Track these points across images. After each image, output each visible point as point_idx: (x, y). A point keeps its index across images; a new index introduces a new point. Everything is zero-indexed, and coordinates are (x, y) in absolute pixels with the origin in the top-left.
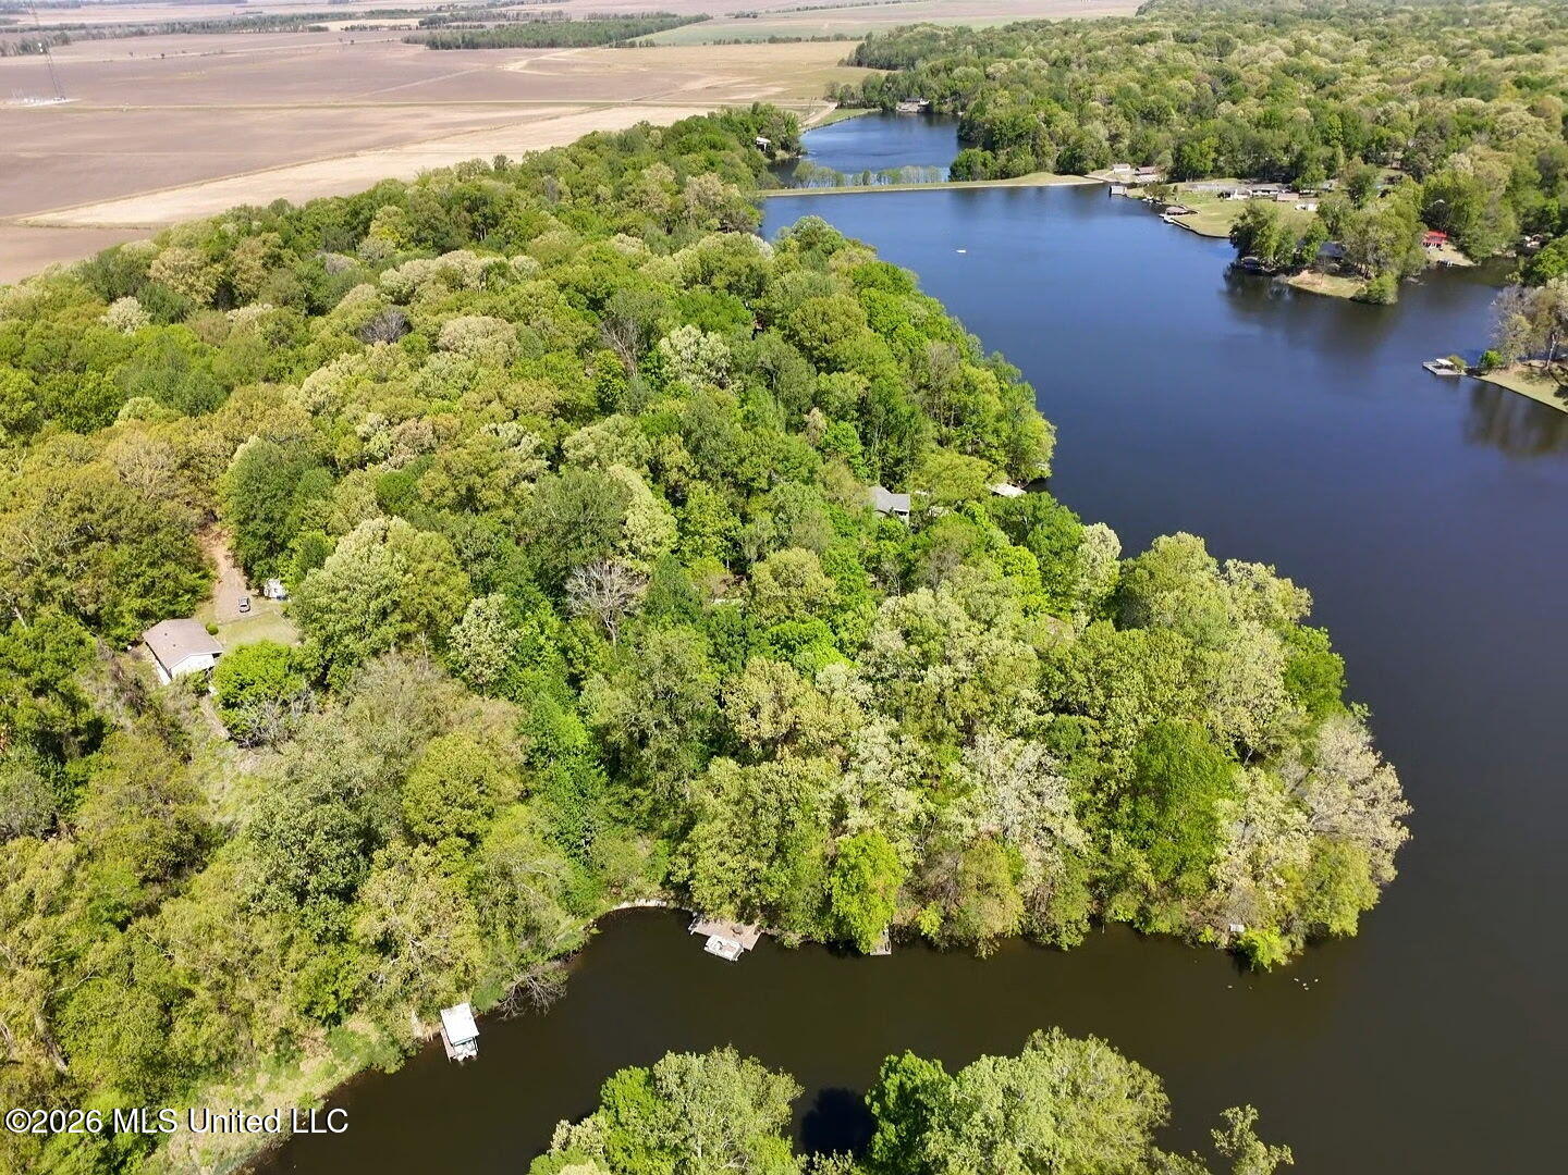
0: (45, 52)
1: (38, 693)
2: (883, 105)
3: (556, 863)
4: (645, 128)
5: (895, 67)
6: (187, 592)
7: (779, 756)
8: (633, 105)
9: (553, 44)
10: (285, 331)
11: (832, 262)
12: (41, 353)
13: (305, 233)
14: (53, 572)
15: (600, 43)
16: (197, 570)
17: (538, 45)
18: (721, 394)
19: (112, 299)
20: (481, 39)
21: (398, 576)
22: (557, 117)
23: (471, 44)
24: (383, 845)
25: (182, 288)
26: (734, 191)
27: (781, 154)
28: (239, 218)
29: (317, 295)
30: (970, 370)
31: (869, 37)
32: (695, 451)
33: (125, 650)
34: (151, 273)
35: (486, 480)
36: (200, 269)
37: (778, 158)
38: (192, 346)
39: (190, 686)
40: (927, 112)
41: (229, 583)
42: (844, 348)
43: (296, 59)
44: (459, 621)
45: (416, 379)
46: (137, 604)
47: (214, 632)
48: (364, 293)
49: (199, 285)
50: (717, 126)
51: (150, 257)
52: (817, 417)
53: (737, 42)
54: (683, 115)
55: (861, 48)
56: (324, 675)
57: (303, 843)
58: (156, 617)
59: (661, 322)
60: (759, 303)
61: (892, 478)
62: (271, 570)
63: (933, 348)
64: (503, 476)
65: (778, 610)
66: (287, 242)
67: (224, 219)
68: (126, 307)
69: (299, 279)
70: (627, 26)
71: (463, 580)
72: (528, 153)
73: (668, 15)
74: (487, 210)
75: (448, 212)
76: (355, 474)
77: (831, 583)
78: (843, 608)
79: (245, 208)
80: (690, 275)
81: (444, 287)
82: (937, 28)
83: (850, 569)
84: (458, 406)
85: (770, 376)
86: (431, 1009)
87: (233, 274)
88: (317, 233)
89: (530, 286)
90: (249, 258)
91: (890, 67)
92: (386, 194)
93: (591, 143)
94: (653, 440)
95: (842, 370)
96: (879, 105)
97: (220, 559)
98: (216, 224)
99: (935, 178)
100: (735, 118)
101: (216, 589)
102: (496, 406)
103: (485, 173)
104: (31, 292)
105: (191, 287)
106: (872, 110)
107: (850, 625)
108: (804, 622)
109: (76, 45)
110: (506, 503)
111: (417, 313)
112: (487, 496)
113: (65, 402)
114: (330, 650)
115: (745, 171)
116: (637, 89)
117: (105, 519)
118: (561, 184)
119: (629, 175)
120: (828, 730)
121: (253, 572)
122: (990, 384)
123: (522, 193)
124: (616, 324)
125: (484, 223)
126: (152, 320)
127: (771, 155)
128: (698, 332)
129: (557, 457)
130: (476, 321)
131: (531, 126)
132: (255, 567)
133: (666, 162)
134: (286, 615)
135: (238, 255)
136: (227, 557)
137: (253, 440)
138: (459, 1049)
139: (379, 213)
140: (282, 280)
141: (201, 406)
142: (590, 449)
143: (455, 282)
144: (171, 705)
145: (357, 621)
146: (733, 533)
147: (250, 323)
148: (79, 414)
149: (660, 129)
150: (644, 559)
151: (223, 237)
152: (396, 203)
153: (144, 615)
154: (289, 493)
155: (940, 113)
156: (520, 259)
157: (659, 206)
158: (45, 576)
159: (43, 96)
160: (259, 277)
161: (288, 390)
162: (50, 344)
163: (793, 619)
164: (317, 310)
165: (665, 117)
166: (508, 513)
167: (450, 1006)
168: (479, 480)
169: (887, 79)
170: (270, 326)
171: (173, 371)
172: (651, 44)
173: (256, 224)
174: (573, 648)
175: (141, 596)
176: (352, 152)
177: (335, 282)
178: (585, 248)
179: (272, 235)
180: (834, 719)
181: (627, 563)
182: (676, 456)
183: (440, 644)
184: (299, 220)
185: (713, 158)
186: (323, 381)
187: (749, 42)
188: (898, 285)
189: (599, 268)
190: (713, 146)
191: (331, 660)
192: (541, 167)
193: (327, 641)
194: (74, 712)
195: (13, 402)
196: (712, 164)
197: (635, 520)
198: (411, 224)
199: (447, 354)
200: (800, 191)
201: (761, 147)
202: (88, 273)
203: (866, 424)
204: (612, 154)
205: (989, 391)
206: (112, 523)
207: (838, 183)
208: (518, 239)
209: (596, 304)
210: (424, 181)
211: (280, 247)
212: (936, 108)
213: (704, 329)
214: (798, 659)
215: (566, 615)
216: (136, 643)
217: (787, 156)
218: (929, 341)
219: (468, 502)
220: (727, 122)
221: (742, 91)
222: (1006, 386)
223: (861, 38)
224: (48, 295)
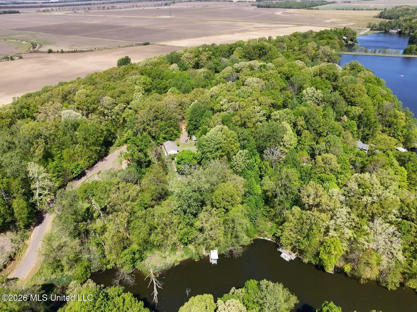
0: (170, 5)
1: (140, 151)
2: (385, 30)
3: (246, 222)
4: (311, 32)
5: (392, 19)
6: (175, 135)
7: (313, 210)
8: (309, 25)
9: (290, 8)
10: (209, 76)
11: (359, 74)
12: (155, 74)
13: (218, 52)
14: (148, 125)
15: (303, 8)
16: (178, 130)
17: (286, 8)
18: (318, 107)
19: (172, 63)
20: (271, 6)
21: (223, 140)
22: (288, 27)
23: (268, 7)
24: (206, 206)
25: (187, 63)
26: (334, 51)
27: (350, 42)
28: (203, 47)
29: (218, 68)
30: (397, 111)
31: (385, 9)
32: (307, 122)
33: (159, 146)
34: (181, 58)
35: (249, 120)
36: (192, 58)
37: (349, 43)
38: (187, 77)
39: (171, 157)
40: (400, 33)
41: (184, 134)
42: (358, 99)
43: (224, 9)
44: (235, 155)
45: (237, 92)
46: (164, 135)
47: (178, 146)
48: (229, 69)
49: (191, 62)
50: (332, 33)
51: (182, 54)
52: (345, 118)
53: (343, 9)
54: (323, 29)
55: (382, 12)
56: (201, 161)
57: (188, 200)
58: (167, 139)
59: (305, 85)
60: (334, 83)
61: (364, 139)
62: (194, 133)
63: (386, 103)
64: (254, 120)
65: (321, 170)
66: (213, 54)
67: (200, 47)
68: (175, 66)
69: (214, 63)
70: (312, 4)
71: (238, 144)
72: (278, 36)
73: (324, 1)
74: (264, 51)
75: (254, 50)
76: (218, 113)
77: (339, 165)
78: (341, 173)
79: (205, 45)
80: (316, 73)
81: (249, 69)
82: (410, 7)
83: (346, 163)
84: (246, 100)
85: (333, 104)
86: (209, 249)
87: (199, 61)
88: (221, 53)
89: (271, 71)
90: (204, 57)
91: (390, 18)
92: (239, 44)
93: (295, 35)
94: (296, 117)
95: (356, 106)
96: (384, 30)
97: (183, 129)
98: (198, 48)
99: (398, 53)
100: (338, 31)
101: (181, 136)
102: (256, 102)
103: (266, 41)
104: (155, 60)
105: (190, 63)
106: (381, 31)
107: (342, 179)
108: (328, 175)
109: (176, 4)
110: (253, 127)
111: (241, 76)
112: (249, 124)
113: (158, 86)
114: (203, 155)
115: (338, 46)
116: (312, 22)
117: (161, 115)
118: (285, 45)
119: (304, 45)
120: (329, 206)
121: (190, 133)
122: (403, 117)
123: (274, 47)
124: (292, 84)
125: (263, 54)
126: (179, 70)
127: (347, 42)
128: (314, 89)
129: (269, 117)
130: (255, 79)
131: (281, 29)
132: (191, 132)
133: (315, 41)
134: (195, 145)
135: (201, 56)
136: (185, 128)
137: (196, 101)
138: (213, 261)
139: (237, 49)
140: (210, 63)
141: (186, 91)
142: (278, 117)
143: (252, 68)
144: (166, 161)
145: (211, 150)
146: (313, 146)
147: (201, 73)
148: (160, 89)
149: (315, 32)
150: (286, 148)
151: (199, 51)
152: (241, 47)
153: (165, 138)
154: (202, 115)
155: (404, 33)
156: (270, 64)
157: (311, 54)
158: (146, 125)
159: (167, 15)
160: (205, 62)
161: (206, 90)
162: (157, 72)
163: (325, 173)
164: (217, 72)
165: (317, 29)
166: (253, 130)
167: (213, 250)
168: (247, 120)
169: (388, 22)
170: (205, 74)
171: (182, 82)
172: (317, 9)
173: (207, 49)
174: (262, 168)
175: (165, 134)
176: (233, 33)
177: (223, 65)
178: (288, 63)
179: (210, 52)
180: (332, 204)
181: (282, 149)
182: (301, 122)
183: (229, 159)
184: (217, 49)
185: (329, 42)
186: (215, 89)
187: (347, 10)
188: (379, 83)
189: (290, 69)
190: (330, 38)
191: (203, 158)
192: (280, 40)
193: (203, 153)
194: (146, 158)
195: (147, 84)
196: (328, 43)
197: (286, 138)
198: (244, 52)
199: (246, 87)
200: (353, 53)
201: (344, 40)
202: (168, 57)
203: (360, 122)
204: (300, 38)
205: (402, 119)
206: (162, 116)
207: (366, 52)
208: (270, 59)
209: (288, 78)
210: (249, 42)
211: (211, 55)
212: (403, 32)
213: (317, 89)
214: (325, 185)
215: (262, 159)
216: (161, 145)
217: (351, 43)
218: (385, 101)
219: (244, 125)
220: (335, 32)
221: (341, 24)
222: (408, 118)
223: (382, 10)
224: (159, 61)
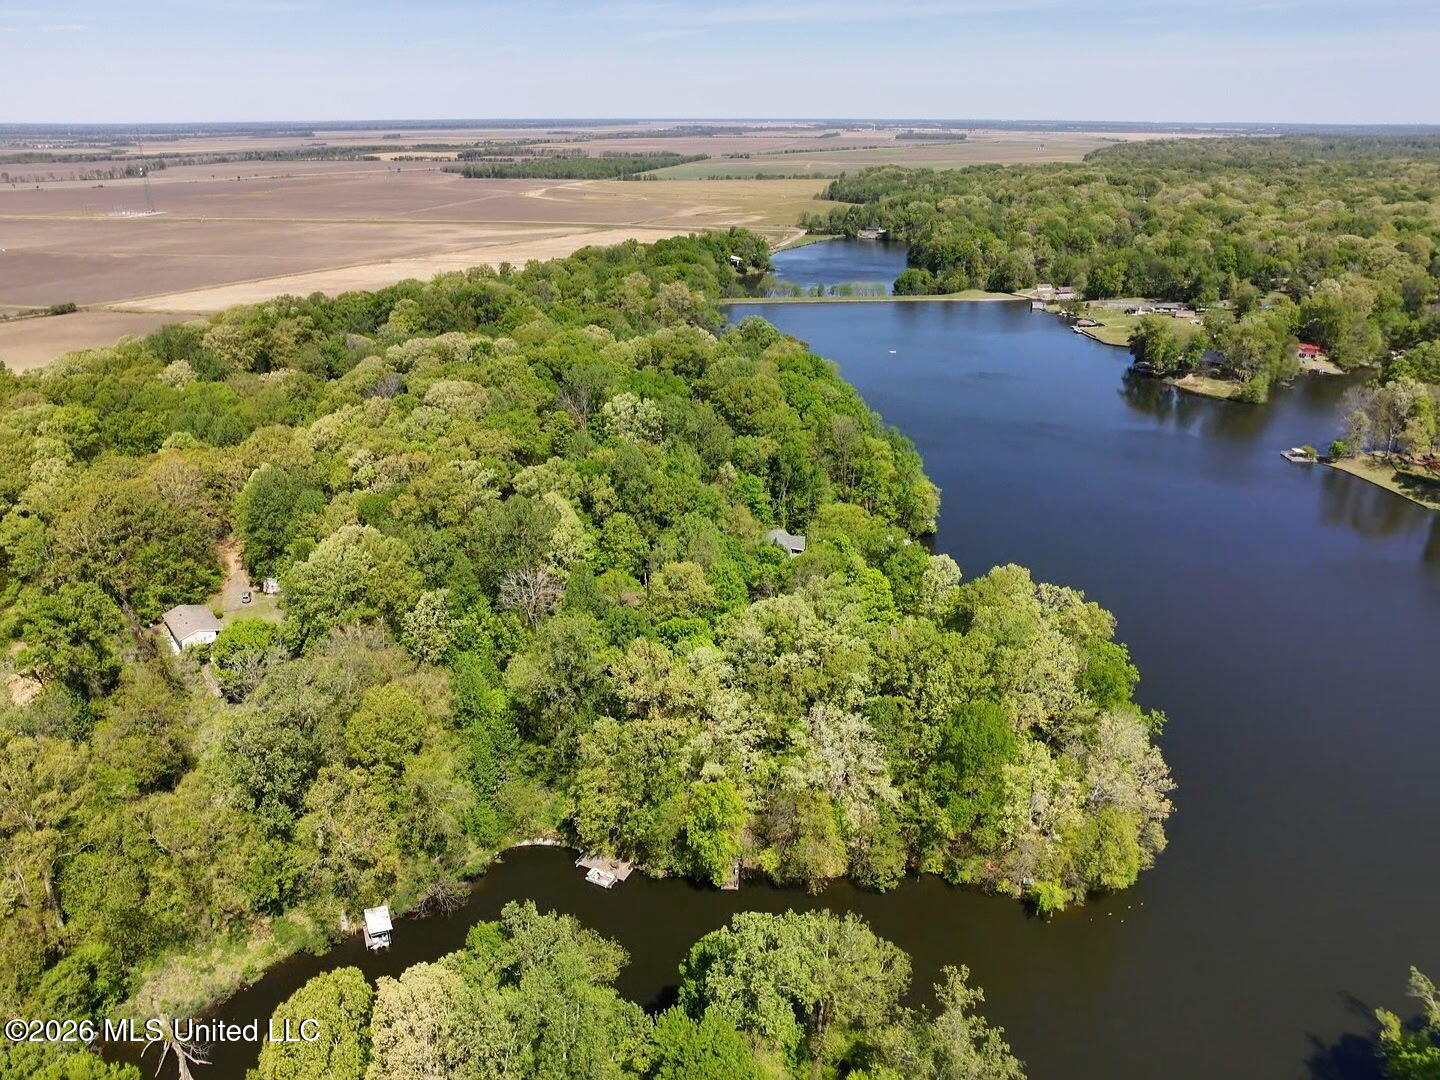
0: (144, 175)
1: (75, 642)
2: (847, 233)
3: (463, 795)
4: (633, 244)
5: (862, 202)
6: (201, 584)
7: (650, 715)
8: (626, 227)
9: (569, 176)
10: (304, 390)
11: (765, 352)
12: (107, 398)
13: (335, 320)
14: (96, 558)
15: (610, 176)
16: (210, 567)
17: (556, 177)
18: (651, 448)
19: (168, 361)
20: (509, 170)
21: (364, 569)
22: (566, 235)
23: (500, 174)
24: (326, 764)
25: (227, 357)
26: (700, 296)
27: (750, 271)
28: (281, 305)
29: (338, 366)
30: (870, 440)
31: (843, 175)
32: (619, 490)
33: (147, 626)
34: (204, 343)
35: (446, 503)
36: (243, 341)
37: (747, 274)
38: (228, 398)
39: (195, 654)
40: (884, 239)
41: (236, 579)
42: (761, 418)
43: (348, 183)
44: (411, 609)
45: (402, 427)
46: (161, 589)
47: (219, 617)
48: (372, 362)
49: (241, 354)
50: (695, 247)
51: (204, 331)
52: (730, 469)
53: (728, 178)
54: (668, 235)
55: (834, 184)
56: (301, 646)
57: (263, 755)
58: (175, 602)
59: (608, 390)
60: (699, 382)
62: (269, 570)
63: (839, 421)
64: (461, 501)
65: (666, 609)
66: (317, 325)
67: (268, 304)
68: (179, 368)
69: (324, 352)
70: (635, 162)
71: (417, 577)
72: (529, 262)
73: (672, 155)
74: (490, 307)
75: (456, 307)
76: (342, 496)
77: (710, 589)
78: (723, 610)
79: (287, 297)
80: (642, 358)
81: (437, 359)
82: (902, 169)
83: (729, 580)
84: (433, 447)
85: (697, 438)
86: (357, 911)
87: (270, 347)
88: (345, 320)
89: (506, 360)
90: (285, 334)
91: (859, 201)
92: (407, 291)
93: (583, 256)
94: (586, 478)
95: (758, 435)
96: (842, 231)
97: (232, 563)
98: (261, 307)
100: (713, 239)
101: (226, 585)
102: (463, 448)
103: (492, 276)
104: (108, 355)
105: (235, 356)
106: (837, 236)
107: (725, 623)
108: (687, 619)
109: (169, 170)
110: (460, 522)
111: (413, 380)
112: (448, 515)
113: (121, 434)
114: (306, 626)
115: (712, 280)
116: (639, 215)
117: (142, 521)
118: (553, 287)
119: (611, 282)
120: (690, 696)
121: (257, 572)
122: (886, 453)
123: (521, 294)
124: (572, 392)
125: (486, 316)
126: (199, 379)
127: (742, 271)
128: (635, 398)
129: (507, 492)
130: (456, 385)
131: (542, 242)
132: (257, 567)
133: (644, 272)
134: (278, 607)
135: (276, 333)
136: (236, 561)
137: (264, 466)
138: (376, 940)
139: (397, 305)
140: (311, 353)
141: (232, 439)
142: (533, 483)
143: (445, 356)
144: (178, 667)
145: (329, 601)
146: (642, 552)
147: (278, 385)
148: (132, 444)
149: (644, 245)
150: (567, 568)
151: (265, 318)
152: (413, 298)
153: (166, 600)
154: (289, 509)
155: (896, 240)
156: (503, 341)
157: (635, 307)
158: (90, 560)
159: (138, 209)
160: (291, 351)
161: (298, 431)
162: (116, 393)
163: (678, 616)
164: (333, 374)
165: (648, 237)
166: (463, 530)
167: (371, 907)
168: (440, 502)
169: (850, 210)
170: (293, 385)
171: (210, 415)
172: (654, 178)
173: (293, 309)
174: (502, 636)
175: (164, 584)
176: (387, 259)
177: (352, 355)
178: (559, 334)
179: (305, 318)
180: (698, 689)
181: (551, 569)
182: (603, 490)
183: (396, 627)
184: (331, 308)
185: (685, 270)
186: (326, 425)
187: (739, 178)
188: (818, 370)
189: (566, 349)
190: (686, 260)
191: (307, 635)
192: (538, 272)
193: (305, 618)
194: (100, 660)
195: (82, 432)
196: (683, 275)
197: (559, 536)
198: (423, 314)
199: (429, 409)
200: (761, 301)
201: (734, 264)
202: (152, 342)
203: (776, 479)
204: (599, 264)
205: (885, 458)
206: (147, 524)
207: (796, 294)
208: (509, 328)
209: (558, 376)
210: (438, 282)
211: (311, 328)
212: (892, 236)
213: (642, 397)
214: (677, 647)
215: (496, 608)
216: (156, 622)
217: (755, 272)
218: (837, 416)
219: (431, 517)
220: (705, 242)
221: (726, 218)
222: (899, 454)
223: (836, 177)
224: (119, 357)
